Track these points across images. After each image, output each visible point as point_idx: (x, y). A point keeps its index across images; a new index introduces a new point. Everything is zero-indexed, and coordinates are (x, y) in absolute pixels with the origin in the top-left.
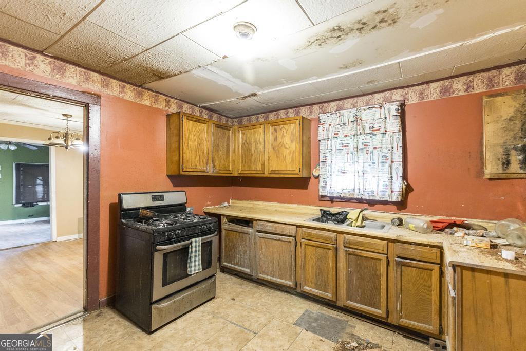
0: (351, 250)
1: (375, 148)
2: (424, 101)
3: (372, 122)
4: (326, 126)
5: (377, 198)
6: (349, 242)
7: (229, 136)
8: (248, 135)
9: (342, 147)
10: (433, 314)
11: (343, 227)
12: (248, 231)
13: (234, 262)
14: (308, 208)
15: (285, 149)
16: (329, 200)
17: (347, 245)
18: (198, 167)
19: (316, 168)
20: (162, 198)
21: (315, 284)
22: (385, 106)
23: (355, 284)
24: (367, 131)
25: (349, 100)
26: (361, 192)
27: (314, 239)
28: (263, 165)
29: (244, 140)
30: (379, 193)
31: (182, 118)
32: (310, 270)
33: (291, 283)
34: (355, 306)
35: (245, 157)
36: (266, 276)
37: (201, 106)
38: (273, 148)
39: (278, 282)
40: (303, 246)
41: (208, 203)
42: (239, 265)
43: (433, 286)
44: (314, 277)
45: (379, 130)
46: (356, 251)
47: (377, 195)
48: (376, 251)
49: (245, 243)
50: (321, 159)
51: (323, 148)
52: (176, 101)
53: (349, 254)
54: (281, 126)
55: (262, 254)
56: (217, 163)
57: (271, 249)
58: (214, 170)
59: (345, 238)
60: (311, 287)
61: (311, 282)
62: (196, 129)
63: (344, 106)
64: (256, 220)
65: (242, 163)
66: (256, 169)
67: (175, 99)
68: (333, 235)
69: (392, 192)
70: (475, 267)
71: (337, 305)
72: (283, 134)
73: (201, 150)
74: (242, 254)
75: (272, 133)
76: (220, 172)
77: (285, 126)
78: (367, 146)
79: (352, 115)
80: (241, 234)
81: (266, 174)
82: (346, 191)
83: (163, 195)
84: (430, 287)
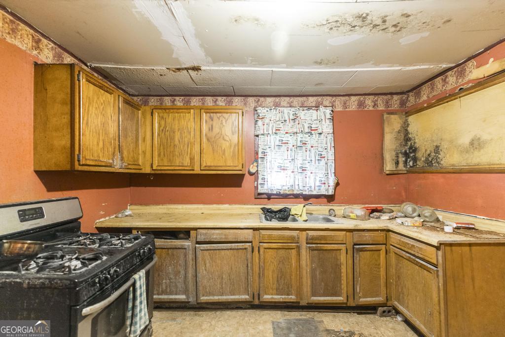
0: (314, 245)
1: (312, 147)
2: (346, 110)
3: (310, 122)
4: (267, 121)
5: (315, 193)
6: (313, 238)
7: (138, 117)
8: (169, 120)
9: (282, 143)
10: (382, 287)
11: (289, 224)
12: (182, 245)
13: (158, 291)
14: (243, 208)
15: (223, 142)
16: (266, 197)
17: (311, 241)
18: (101, 159)
19: (253, 164)
20: (39, 214)
21: (277, 289)
22: (321, 109)
23: (318, 279)
24: (307, 130)
25: (285, 98)
26: (301, 188)
27: (274, 241)
28: (192, 159)
29: (163, 126)
30: (316, 187)
31: (78, 76)
32: (270, 275)
33: (247, 297)
34: (319, 300)
35: (164, 149)
36: (211, 298)
37: (93, 65)
38: (208, 140)
39: (230, 300)
40: (262, 250)
41: (102, 213)
42: (166, 294)
43: (381, 264)
44: (276, 283)
45: (317, 130)
46: (319, 245)
47: (315, 190)
48: (337, 242)
49: (177, 262)
50: (260, 155)
51: (262, 143)
52: (53, 45)
53: (313, 250)
54: (218, 115)
55: (206, 270)
56: (125, 153)
57: (219, 262)
58: (122, 163)
59: (307, 234)
60: (272, 295)
61: (272, 289)
62: (98, 98)
63: (280, 104)
64: (196, 229)
65: (159, 155)
66: (182, 163)
67: (50, 40)
68: (295, 233)
69: (329, 186)
70: (454, 242)
71: (301, 305)
72: (222, 123)
73: (106, 134)
74: (172, 276)
75: (206, 121)
76: (130, 167)
77: (225, 115)
78: (306, 144)
79: (292, 113)
80: (170, 251)
81: (197, 171)
82: (286, 188)
83: (41, 208)
84: (379, 264)
